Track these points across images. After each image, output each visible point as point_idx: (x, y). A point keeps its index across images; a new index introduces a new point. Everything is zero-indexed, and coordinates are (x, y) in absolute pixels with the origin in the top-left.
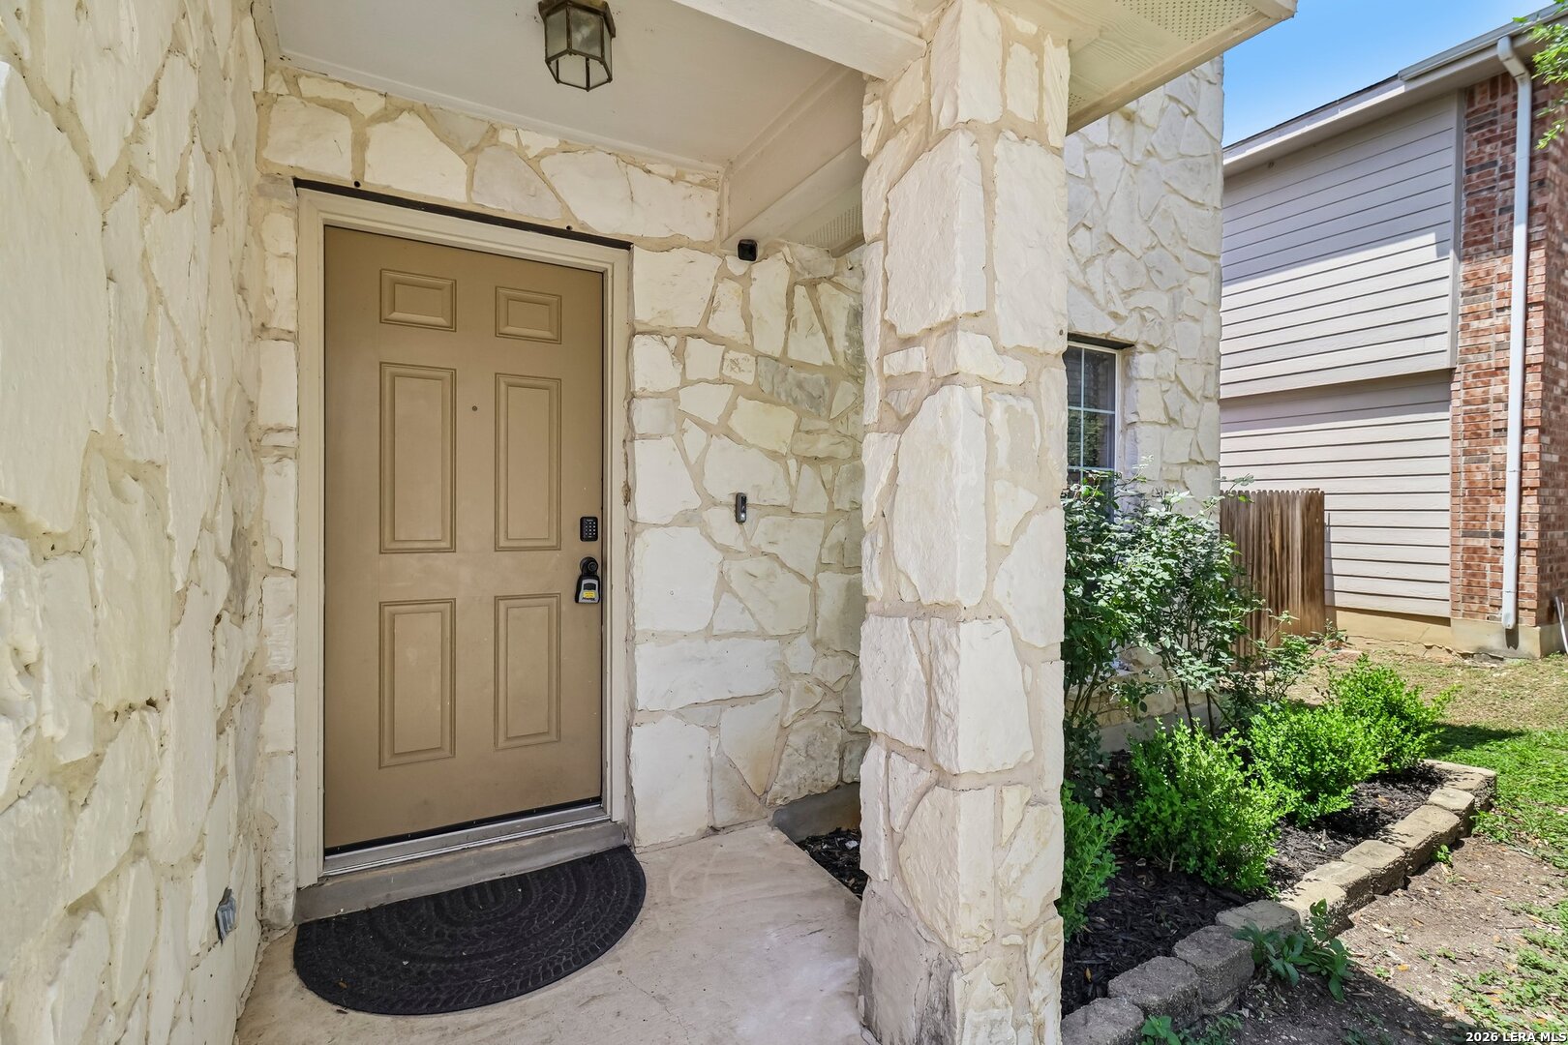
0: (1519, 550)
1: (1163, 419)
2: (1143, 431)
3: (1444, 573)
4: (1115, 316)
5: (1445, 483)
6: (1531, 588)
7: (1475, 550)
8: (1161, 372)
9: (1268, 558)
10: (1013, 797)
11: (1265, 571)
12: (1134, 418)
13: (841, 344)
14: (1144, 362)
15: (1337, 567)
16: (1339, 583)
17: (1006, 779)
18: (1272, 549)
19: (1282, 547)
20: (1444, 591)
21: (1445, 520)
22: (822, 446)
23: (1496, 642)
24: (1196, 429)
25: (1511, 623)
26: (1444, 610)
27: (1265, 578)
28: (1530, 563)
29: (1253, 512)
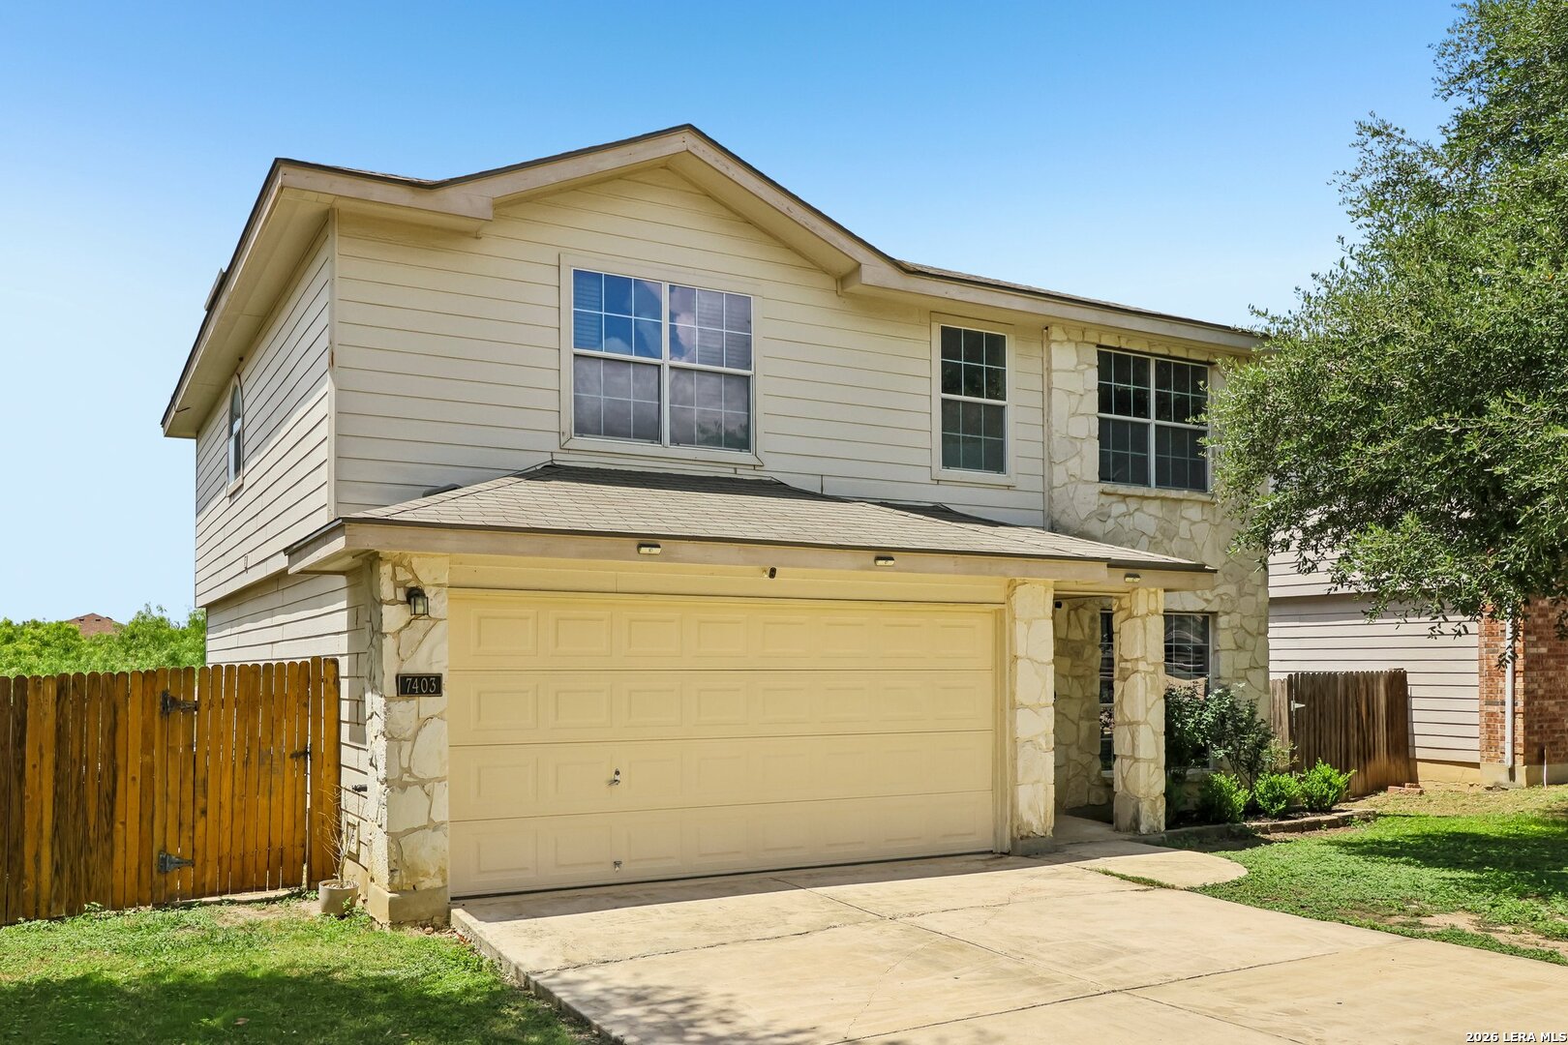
0: (1514, 714)
1: (1234, 647)
2: (1222, 655)
3: (1475, 731)
4: (1207, 600)
5: (1475, 667)
6: (1520, 740)
7: (1492, 714)
8: (1232, 624)
9: (1356, 722)
10: (1152, 766)
11: (1353, 731)
12: (1218, 648)
13: (1087, 630)
14: (1223, 621)
15: (1417, 728)
16: (1418, 741)
17: (1150, 761)
18: (1359, 714)
19: (1368, 714)
20: (1476, 744)
21: (1475, 693)
22: (1080, 671)
23: (1504, 778)
24: (1253, 651)
25: (1510, 764)
26: (1475, 758)
27: (1353, 736)
28: (1520, 723)
29: (1340, 688)
